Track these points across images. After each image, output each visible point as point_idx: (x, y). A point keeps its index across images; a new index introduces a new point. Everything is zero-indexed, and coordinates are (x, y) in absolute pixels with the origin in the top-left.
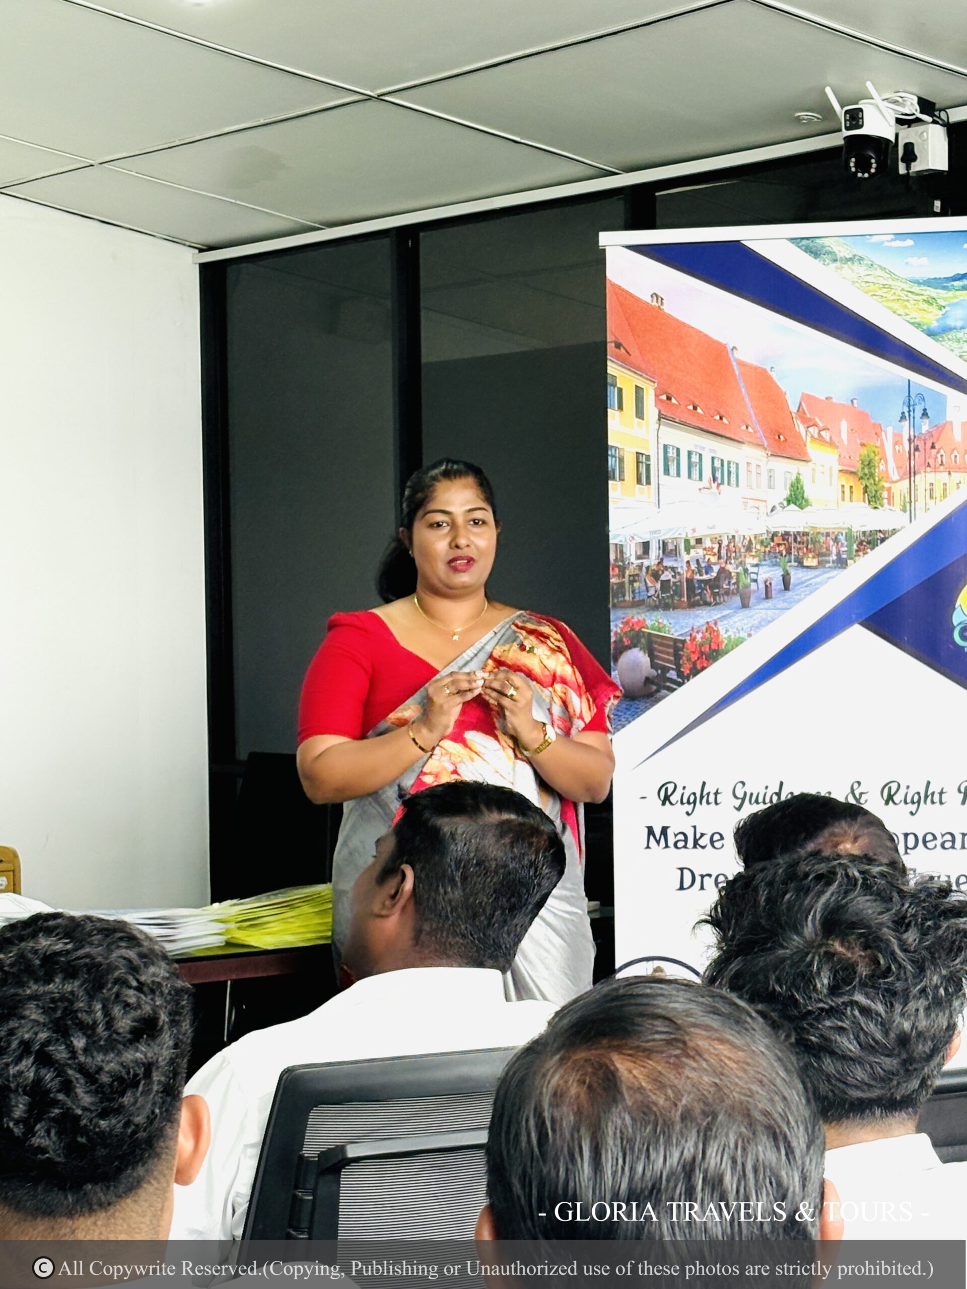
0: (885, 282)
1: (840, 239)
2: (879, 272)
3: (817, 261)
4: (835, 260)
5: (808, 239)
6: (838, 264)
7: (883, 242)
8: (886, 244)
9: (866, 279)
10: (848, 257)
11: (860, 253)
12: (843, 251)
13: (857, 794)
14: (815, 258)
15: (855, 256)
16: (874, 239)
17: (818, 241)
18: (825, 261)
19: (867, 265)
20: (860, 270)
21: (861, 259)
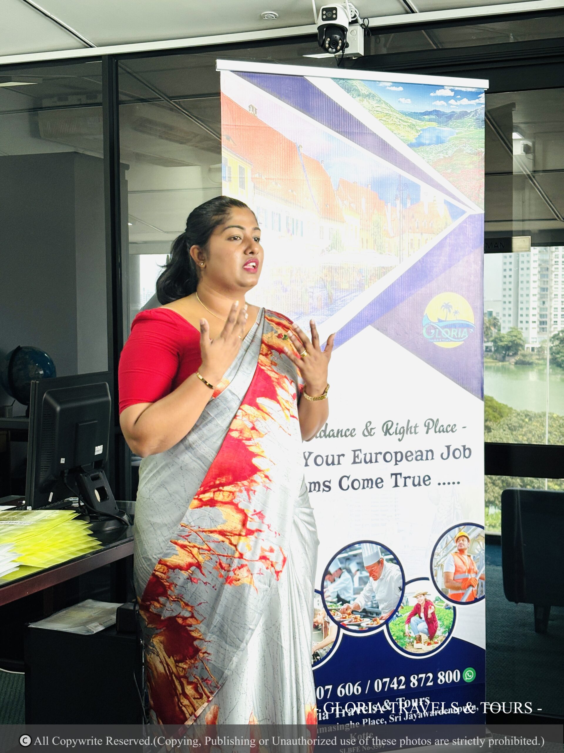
0: (387, 112)
1: (362, 82)
2: (383, 106)
3: (348, 95)
4: (359, 95)
5: (343, 79)
6: (361, 98)
7: (386, 87)
8: (388, 88)
9: (378, 109)
10: (366, 94)
11: (373, 92)
12: (364, 89)
13: (369, 428)
14: (348, 93)
15: (370, 93)
16: (381, 84)
17: (349, 81)
18: (353, 95)
19: (377, 100)
20: (374, 103)
21: (374, 96)
